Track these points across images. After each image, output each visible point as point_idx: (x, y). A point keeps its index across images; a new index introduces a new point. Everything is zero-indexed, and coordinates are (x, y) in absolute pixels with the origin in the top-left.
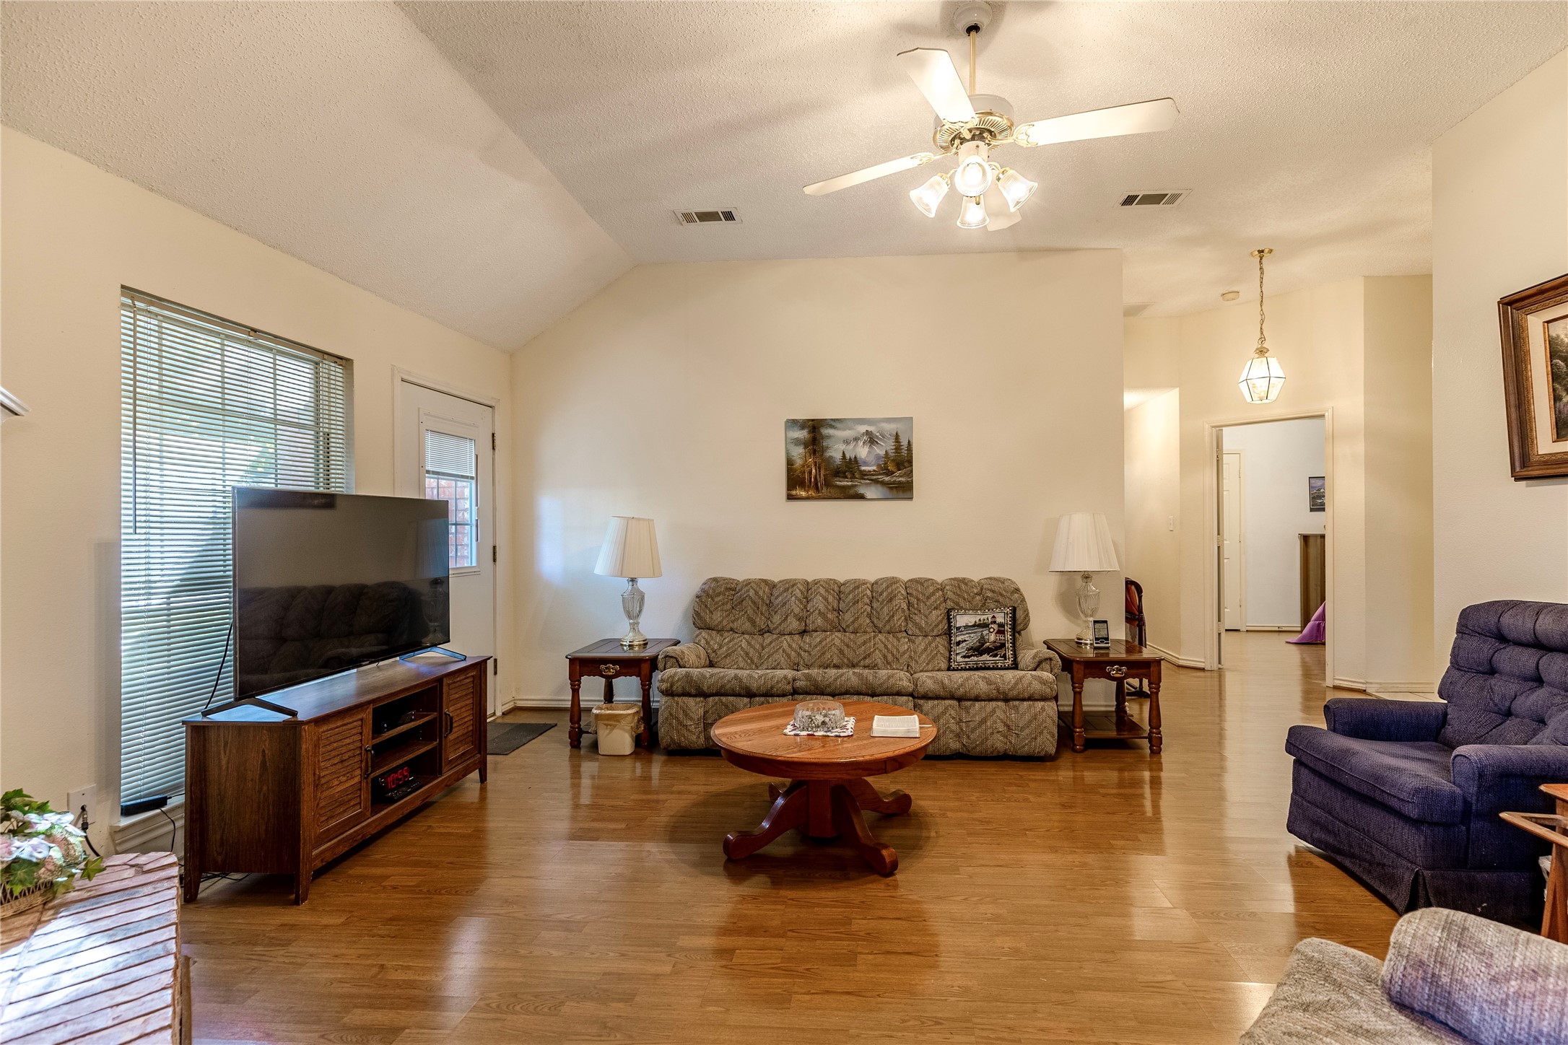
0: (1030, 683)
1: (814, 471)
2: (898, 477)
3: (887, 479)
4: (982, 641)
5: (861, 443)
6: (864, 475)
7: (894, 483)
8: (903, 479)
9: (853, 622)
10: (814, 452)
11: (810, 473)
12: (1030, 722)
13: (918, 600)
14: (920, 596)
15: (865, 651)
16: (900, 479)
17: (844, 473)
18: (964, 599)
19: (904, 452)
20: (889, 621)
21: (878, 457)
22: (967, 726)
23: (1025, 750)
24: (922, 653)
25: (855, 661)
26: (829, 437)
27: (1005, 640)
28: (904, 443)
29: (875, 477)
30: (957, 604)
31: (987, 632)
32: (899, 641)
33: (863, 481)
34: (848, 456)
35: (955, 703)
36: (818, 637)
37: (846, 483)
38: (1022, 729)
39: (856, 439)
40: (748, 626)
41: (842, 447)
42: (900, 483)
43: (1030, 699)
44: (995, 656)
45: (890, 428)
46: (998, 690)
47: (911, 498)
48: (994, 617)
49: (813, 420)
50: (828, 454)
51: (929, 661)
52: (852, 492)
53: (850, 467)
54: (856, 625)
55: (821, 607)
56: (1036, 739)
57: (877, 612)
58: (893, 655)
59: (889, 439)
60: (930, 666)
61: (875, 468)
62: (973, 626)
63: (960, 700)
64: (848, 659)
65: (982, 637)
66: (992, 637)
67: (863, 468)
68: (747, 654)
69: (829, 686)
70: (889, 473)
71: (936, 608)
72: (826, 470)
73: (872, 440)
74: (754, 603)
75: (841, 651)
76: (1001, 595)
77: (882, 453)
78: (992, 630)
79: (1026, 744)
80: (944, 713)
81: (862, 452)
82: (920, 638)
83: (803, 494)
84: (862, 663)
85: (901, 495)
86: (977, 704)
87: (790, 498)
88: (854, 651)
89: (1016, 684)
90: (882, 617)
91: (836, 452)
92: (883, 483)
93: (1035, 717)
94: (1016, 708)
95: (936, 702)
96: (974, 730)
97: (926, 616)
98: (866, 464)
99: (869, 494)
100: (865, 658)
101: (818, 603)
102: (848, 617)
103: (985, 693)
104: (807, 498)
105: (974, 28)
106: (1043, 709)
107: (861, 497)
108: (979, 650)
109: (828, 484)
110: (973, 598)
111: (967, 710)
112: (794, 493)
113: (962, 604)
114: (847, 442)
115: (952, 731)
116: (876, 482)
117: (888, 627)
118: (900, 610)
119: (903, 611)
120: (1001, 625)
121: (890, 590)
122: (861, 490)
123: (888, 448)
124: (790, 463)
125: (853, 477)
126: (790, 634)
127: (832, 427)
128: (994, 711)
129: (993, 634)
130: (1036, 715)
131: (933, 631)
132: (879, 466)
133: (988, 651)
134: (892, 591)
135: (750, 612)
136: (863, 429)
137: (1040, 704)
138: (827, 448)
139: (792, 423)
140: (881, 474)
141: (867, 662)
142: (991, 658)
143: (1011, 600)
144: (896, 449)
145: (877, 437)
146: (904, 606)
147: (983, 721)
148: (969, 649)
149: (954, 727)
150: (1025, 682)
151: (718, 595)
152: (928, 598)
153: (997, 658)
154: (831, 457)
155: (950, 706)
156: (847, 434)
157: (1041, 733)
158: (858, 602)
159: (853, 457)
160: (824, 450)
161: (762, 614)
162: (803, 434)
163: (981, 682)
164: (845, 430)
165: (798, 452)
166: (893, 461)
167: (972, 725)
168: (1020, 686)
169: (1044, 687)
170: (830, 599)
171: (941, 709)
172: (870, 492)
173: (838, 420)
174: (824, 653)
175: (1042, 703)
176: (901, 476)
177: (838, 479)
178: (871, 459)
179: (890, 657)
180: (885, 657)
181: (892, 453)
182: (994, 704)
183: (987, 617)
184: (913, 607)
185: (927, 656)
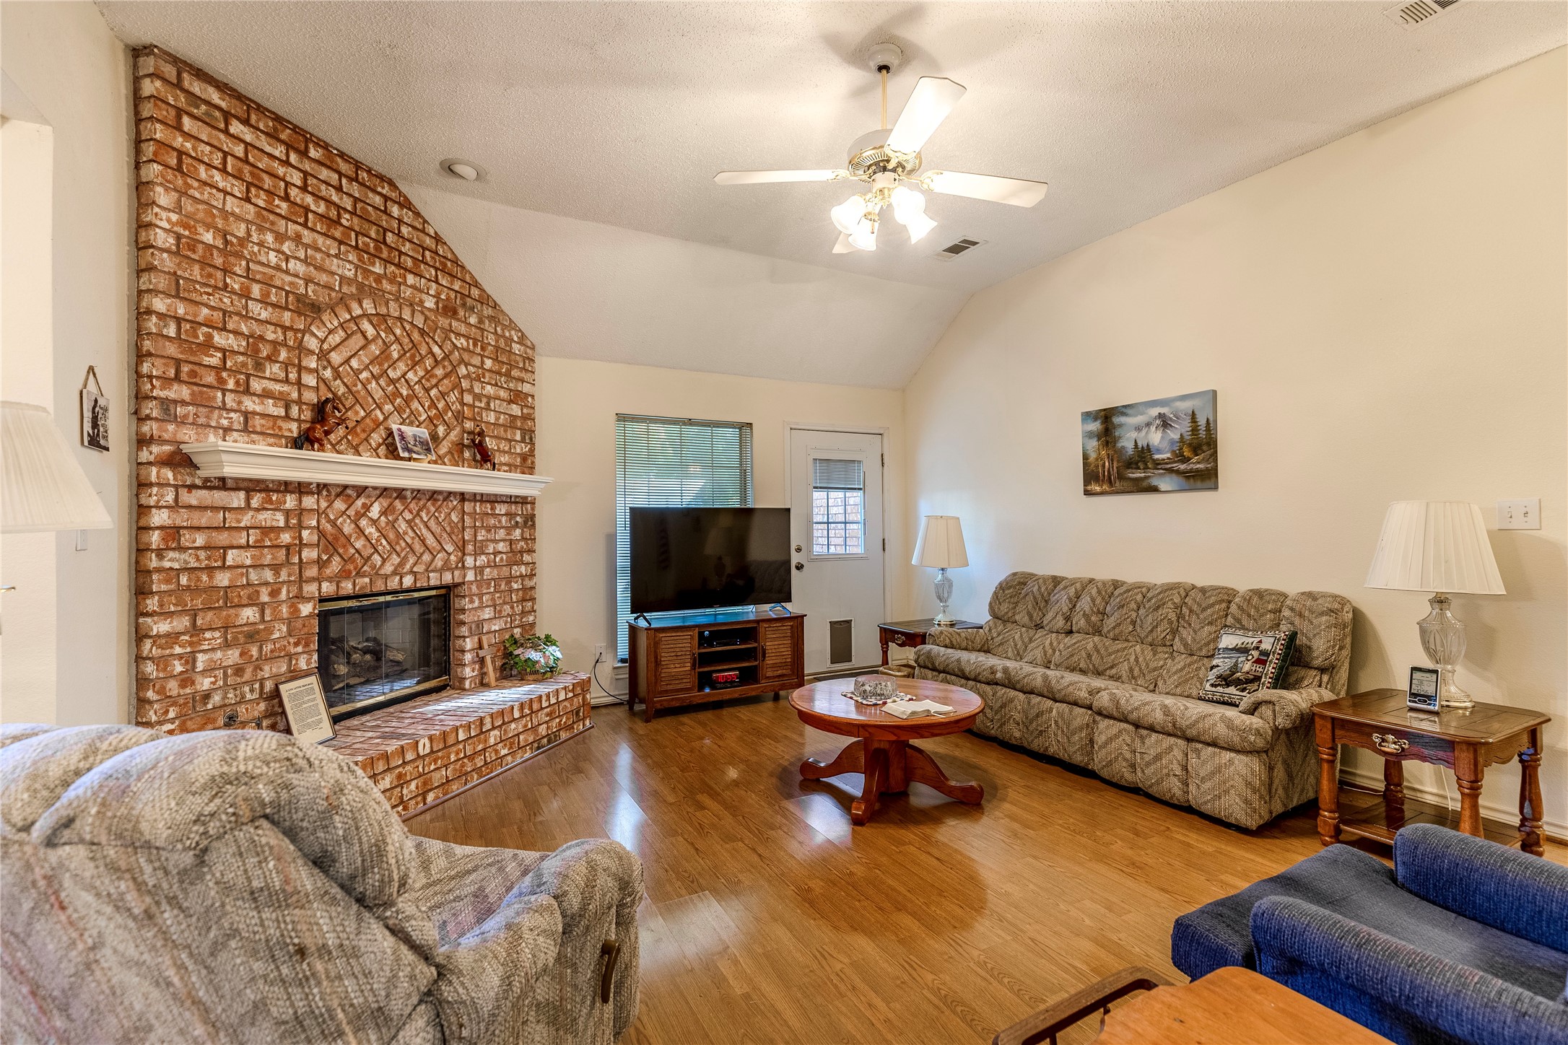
0: (1215, 725)
1: (1107, 464)
2: (1197, 464)
3: (1182, 467)
4: (1234, 669)
5: (1153, 428)
6: (1157, 464)
7: (1191, 471)
8: (1201, 466)
9: (1114, 628)
10: (1107, 443)
11: (1104, 466)
12: (1213, 773)
13: (1191, 611)
14: (1195, 607)
15: (1113, 661)
16: (1198, 466)
17: (1137, 464)
18: (1249, 616)
19: (1202, 434)
20: (1152, 631)
21: (1172, 442)
22: (1142, 758)
23: (1207, 809)
24: (1175, 673)
25: (1101, 669)
26: (1120, 425)
27: (1262, 673)
28: (1202, 422)
29: (1169, 466)
30: (1239, 621)
31: (1243, 659)
32: (1154, 655)
33: (1156, 472)
34: (1140, 446)
35: (1131, 728)
36: (1076, 637)
37: (1138, 475)
38: (1203, 780)
39: (1148, 425)
40: (1026, 619)
41: (1134, 435)
42: (1197, 470)
43: (1213, 744)
44: (1243, 690)
45: (1186, 406)
46: (1174, 725)
47: (1216, 488)
48: (1260, 642)
49: (1105, 410)
50: (1119, 445)
51: (1179, 684)
52: (1145, 484)
53: (1143, 456)
54: (1117, 631)
55: (1087, 609)
56: (1220, 798)
57: (1141, 620)
58: (1140, 669)
59: (1184, 420)
60: (1178, 690)
61: (1169, 455)
62: (1232, 649)
63: (1137, 726)
64: (1094, 665)
65: (1236, 664)
66: (1247, 667)
67: (1156, 457)
68: (1016, 645)
69: (1018, 682)
70: (1185, 460)
71: (1210, 623)
72: (1118, 461)
73: (1165, 423)
74: (1035, 598)
75: (1089, 656)
76: (1301, 615)
77: (1176, 436)
78: (1250, 657)
79: (1208, 801)
80: (1116, 736)
81: (1155, 438)
82: (1184, 656)
83: (1098, 489)
84: (1108, 672)
85: (1199, 484)
86: (1154, 736)
87: (1087, 493)
88: (1102, 658)
89: (1197, 722)
90: (1145, 626)
91: (1127, 441)
92: (1178, 472)
93: (1218, 770)
94: (1198, 752)
95: (1112, 722)
96: (1148, 764)
97: (1195, 632)
98: (1159, 451)
99: (1163, 487)
100: (1112, 667)
101: (1084, 604)
102: (1110, 622)
103: (1159, 723)
104: (1102, 493)
105: (883, 68)
106: (1231, 761)
107: (1155, 490)
108: (1226, 680)
109: (1121, 477)
110: (1262, 615)
111: (1142, 738)
112: (1089, 488)
113: (1245, 622)
114: (1138, 429)
115: (1125, 759)
116: (1171, 471)
117: (1150, 639)
118: (1166, 621)
119: (1170, 622)
120: (1266, 654)
121: (1160, 597)
122: (1155, 482)
123: (1183, 431)
124: (1085, 457)
125: (1146, 468)
126: (1057, 632)
127: (1124, 414)
128: (1170, 749)
129: (1249, 663)
130: (1220, 767)
131: (1201, 649)
132: (1173, 452)
133: (1237, 683)
134: (1162, 599)
135: (1030, 607)
136: (1155, 412)
137: (1228, 755)
138: (1120, 437)
139: (1087, 416)
140: (1175, 462)
141: (1113, 671)
142: (1238, 693)
143: (1312, 623)
144: (1192, 430)
145: (1171, 419)
146: (1173, 616)
147: (1158, 757)
148: (1218, 677)
149: (1128, 756)
150: (1209, 722)
151: (1009, 589)
152: (1204, 610)
153: (1244, 694)
154: (1123, 447)
155: (1125, 730)
156: (1139, 419)
157: (1227, 792)
158: (1123, 606)
159: (1145, 446)
160: (1116, 440)
161: (1040, 609)
162: (1096, 426)
163: (1158, 711)
164: (1136, 416)
165: (1094, 443)
166: (1190, 445)
167: (1147, 758)
168: (1201, 725)
169: (1231, 733)
170: (1098, 600)
171: (1114, 731)
172: (1165, 483)
173: (1129, 406)
174: (1072, 655)
175: (1233, 755)
176: (1199, 463)
177: (1130, 470)
178: (1165, 445)
179: (1136, 672)
180: (1131, 670)
181: (1187, 437)
182: (1172, 740)
183: (1250, 640)
184: (1184, 618)
185: (1179, 678)
